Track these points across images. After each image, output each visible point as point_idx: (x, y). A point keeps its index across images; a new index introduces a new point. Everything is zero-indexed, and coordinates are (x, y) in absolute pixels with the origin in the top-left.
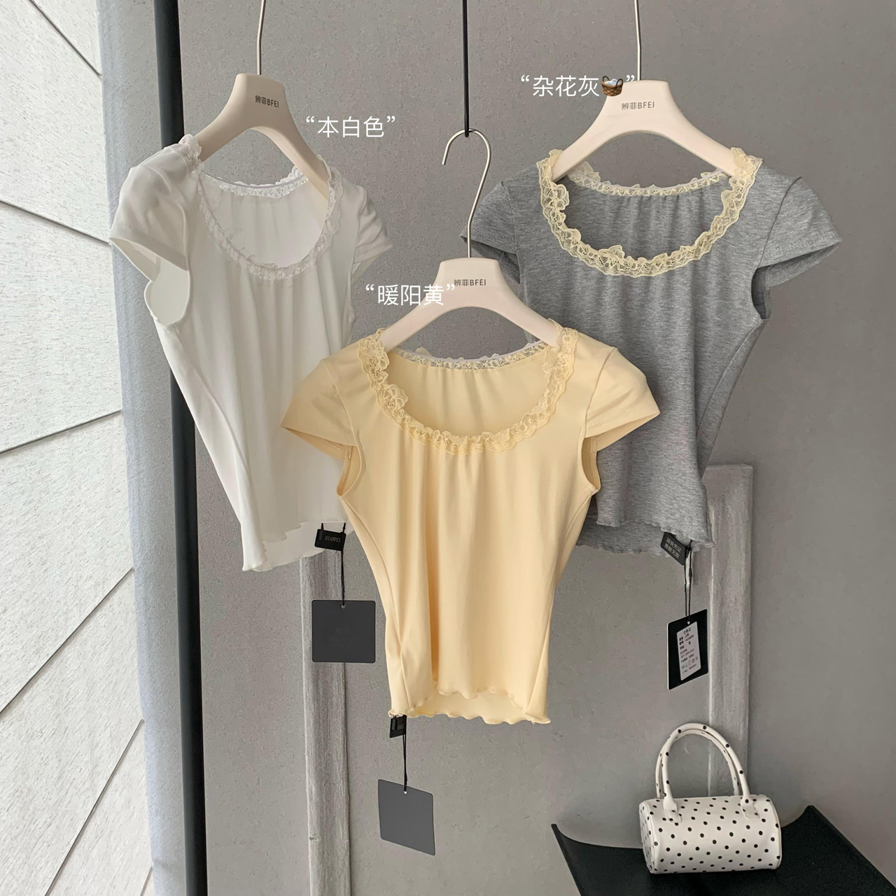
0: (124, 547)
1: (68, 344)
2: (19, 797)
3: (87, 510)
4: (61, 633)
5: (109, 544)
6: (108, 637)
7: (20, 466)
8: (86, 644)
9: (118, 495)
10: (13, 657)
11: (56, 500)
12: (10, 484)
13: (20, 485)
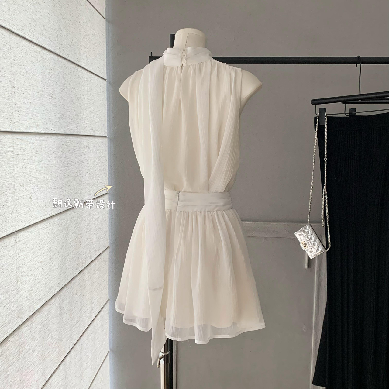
0: (106, 239)
1: (91, 173)
2: (69, 311)
3: (94, 226)
4: (84, 265)
5: (101, 238)
6: (98, 268)
7: (74, 213)
8: (91, 269)
9: (105, 221)
10: (70, 269)
11: (85, 223)
12: (72, 218)
13: (74, 218)
